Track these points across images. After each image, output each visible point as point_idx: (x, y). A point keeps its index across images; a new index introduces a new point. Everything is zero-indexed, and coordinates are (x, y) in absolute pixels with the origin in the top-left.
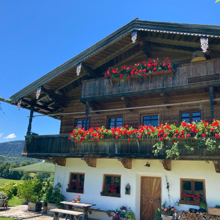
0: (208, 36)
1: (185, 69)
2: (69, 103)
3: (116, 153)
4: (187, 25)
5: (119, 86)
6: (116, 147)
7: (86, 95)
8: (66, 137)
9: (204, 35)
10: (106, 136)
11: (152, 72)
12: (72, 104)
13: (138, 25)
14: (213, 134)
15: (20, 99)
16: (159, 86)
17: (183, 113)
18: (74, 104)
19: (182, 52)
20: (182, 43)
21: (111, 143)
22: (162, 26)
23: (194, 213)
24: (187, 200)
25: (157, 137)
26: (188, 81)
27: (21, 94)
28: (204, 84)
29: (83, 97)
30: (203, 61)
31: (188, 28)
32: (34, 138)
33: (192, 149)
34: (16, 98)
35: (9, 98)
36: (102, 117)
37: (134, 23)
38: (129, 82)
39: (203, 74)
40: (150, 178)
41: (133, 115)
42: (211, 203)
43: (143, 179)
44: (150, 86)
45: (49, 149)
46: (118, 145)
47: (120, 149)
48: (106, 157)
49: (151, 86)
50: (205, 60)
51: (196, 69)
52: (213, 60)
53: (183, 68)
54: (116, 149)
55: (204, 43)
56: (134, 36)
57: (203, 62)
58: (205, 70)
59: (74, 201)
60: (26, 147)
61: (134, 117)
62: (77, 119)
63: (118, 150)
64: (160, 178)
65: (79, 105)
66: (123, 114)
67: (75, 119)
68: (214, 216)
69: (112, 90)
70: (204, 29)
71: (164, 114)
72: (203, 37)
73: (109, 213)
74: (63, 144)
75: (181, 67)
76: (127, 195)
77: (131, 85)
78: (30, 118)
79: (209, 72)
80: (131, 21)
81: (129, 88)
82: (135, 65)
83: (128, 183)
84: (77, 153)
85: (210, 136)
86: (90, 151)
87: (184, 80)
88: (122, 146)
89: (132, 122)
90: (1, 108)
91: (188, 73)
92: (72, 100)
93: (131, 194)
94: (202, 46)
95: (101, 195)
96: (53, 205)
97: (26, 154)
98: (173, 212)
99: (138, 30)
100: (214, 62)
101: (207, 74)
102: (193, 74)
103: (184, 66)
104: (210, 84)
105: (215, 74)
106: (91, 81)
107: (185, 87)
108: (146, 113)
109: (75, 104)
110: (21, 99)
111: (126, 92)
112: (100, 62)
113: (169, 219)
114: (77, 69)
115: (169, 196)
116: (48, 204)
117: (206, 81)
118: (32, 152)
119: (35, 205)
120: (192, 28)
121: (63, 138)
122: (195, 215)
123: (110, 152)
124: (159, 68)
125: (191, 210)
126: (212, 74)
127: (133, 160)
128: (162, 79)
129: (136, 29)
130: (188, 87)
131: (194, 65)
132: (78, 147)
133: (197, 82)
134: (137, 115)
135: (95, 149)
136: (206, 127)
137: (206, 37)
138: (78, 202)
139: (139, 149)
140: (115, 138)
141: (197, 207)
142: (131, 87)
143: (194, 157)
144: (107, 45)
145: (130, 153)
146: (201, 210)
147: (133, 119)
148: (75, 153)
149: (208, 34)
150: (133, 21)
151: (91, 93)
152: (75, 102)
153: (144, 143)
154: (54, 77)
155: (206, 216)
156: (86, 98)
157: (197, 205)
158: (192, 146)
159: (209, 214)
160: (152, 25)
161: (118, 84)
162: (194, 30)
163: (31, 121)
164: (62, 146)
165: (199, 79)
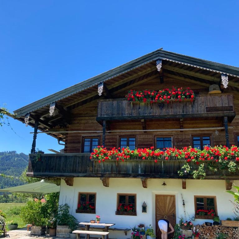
0: (228, 74)
1: (202, 99)
2: (75, 120)
3: (140, 172)
4: (210, 62)
5: (139, 109)
6: (139, 167)
7: (103, 115)
8: (82, 156)
9: (224, 73)
10: (131, 157)
11: (174, 99)
12: (79, 121)
13: (163, 55)
14: (233, 158)
15: (27, 114)
16: (180, 112)
17: (194, 137)
18: (81, 121)
19: (193, 81)
20: (198, 75)
21: (134, 163)
22: (187, 59)
23: (210, 226)
24: (202, 215)
25: (184, 159)
26: (206, 110)
27: (29, 109)
28: (220, 114)
29: (99, 116)
30: (219, 93)
31: (210, 65)
32: (41, 157)
33: (216, 170)
34: (22, 112)
35: (13, 112)
36: (114, 136)
37: (159, 53)
38: (149, 105)
39: (219, 105)
40: (164, 196)
41: (147, 137)
42: (222, 216)
43: (158, 197)
44: (170, 111)
45: (61, 169)
46: (141, 165)
47: (143, 169)
48: (129, 177)
49: (172, 111)
50: (221, 93)
51: (213, 100)
52: (228, 94)
53: (201, 97)
54: (140, 169)
55: (225, 80)
56: (159, 65)
57: (218, 95)
58: (221, 102)
59: (93, 222)
60: (31, 166)
61: (148, 139)
62: (85, 137)
63: (142, 170)
64: (174, 196)
65: (87, 123)
66: (137, 134)
67: (83, 137)
68: (227, 227)
69: (132, 112)
70: (224, 68)
71: (178, 137)
72: (224, 75)
73: (126, 231)
74: (79, 163)
75: (199, 96)
76: (144, 213)
77: (151, 108)
78: (34, 134)
79: (224, 104)
80: (156, 50)
81: (149, 111)
82: (160, 91)
83: (144, 202)
84: (96, 172)
85: (231, 159)
86: (110, 171)
87: (202, 109)
88: (146, 167)
89: (146, 143)
90: (9, 123)
91: (205, 103)
92: (78, 117)
93: (147, 212)
94: (223, 82)
95: (116, 214)
96: (64, 227)
97: (32, 173)
98: (192, 226)
99: (163, 59)
100: (228, 95)
101: (222, 105)
102: (210, 104)
103: (202, 96)
104: (225, 114)
105: (229, 106)
106: (108, 101)
107: (204, 115)
108: (159, 135)
109: (83, 122)
110: (29, 114)
111: (147, 115)
112: (117, 83)
113: (188, 233)
114: (98, 89)
115: (185, 212)
116: (58, 226)
117: (222, 111)
118: (39, 172)
119: (41, 228)
120: (214, 66)
121: (79, 157)
122: (211, 227)
123: (132, 172)
124: (183, 96)
125: (206, 223)
126: (226, 106)
127: (149, 179)
128: (182, 106)
129: (161, 58)
130: (206, 115)
131: (211, 96)
132: (97, 166)
133: (213, 111)
134: (151, 137)
135: (116, 169)
136: (227, 152)
137: (226, 75)
138: (98, 222)
139: (163, 169)
140: (141, 159)
141: (211, 221)
142: (152, 110)
143: (214, 177)
144: (132, 69)
145: (154, 174)
146: (216, 223)
147: (147, 140)
148: (94, 173)
149: (228, 73)
150: (158, 50)
151: (109, 113)
152: (82, 120)
153: (167, 164)
154: (71, 94)
155: (220, 228)
156: (103, 117)
157: (211, 219)
158: (214, 167)
159: (223, 226)
160: (177, 57)
161: (138, 107)
162: (215, 67)
163: (35, 137)
164: (77, 165)
165: (216, 109)
